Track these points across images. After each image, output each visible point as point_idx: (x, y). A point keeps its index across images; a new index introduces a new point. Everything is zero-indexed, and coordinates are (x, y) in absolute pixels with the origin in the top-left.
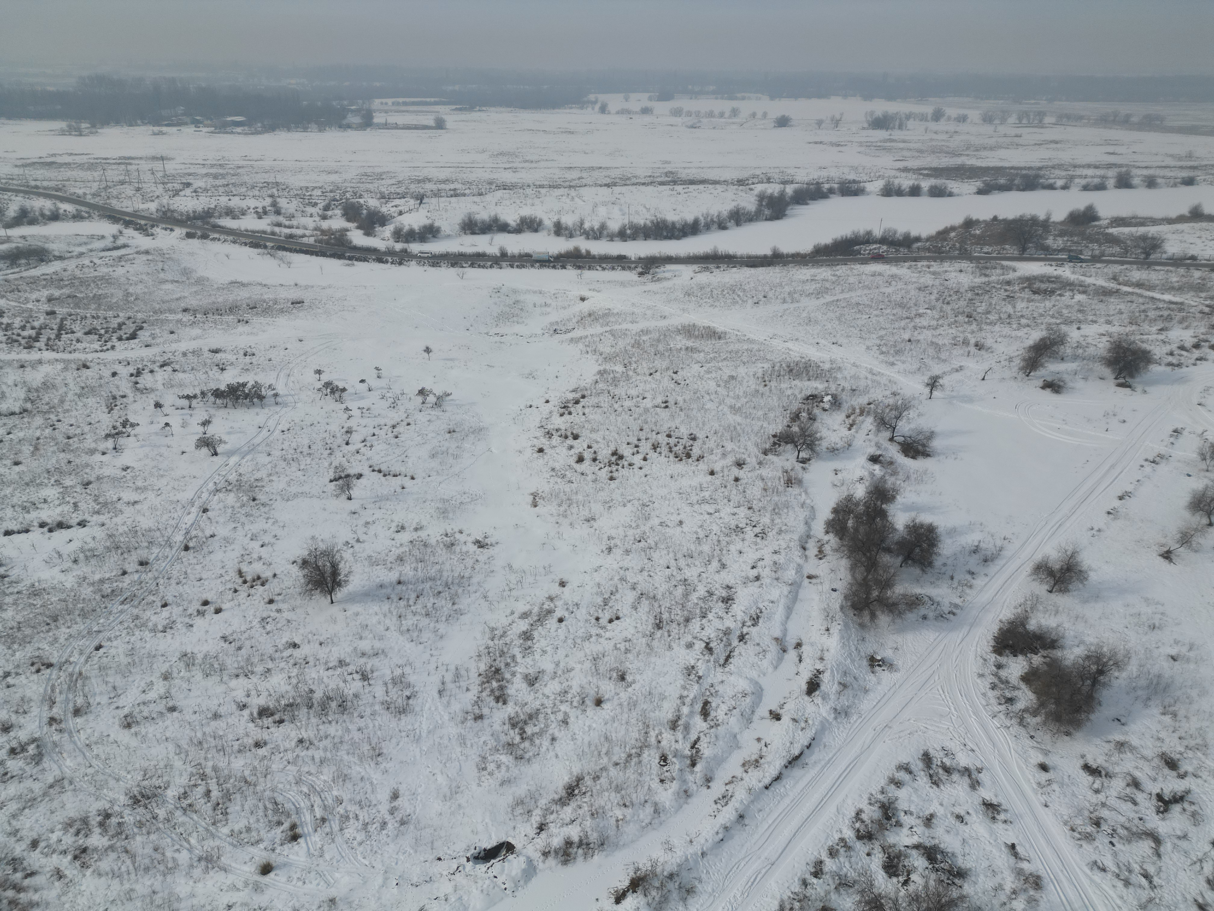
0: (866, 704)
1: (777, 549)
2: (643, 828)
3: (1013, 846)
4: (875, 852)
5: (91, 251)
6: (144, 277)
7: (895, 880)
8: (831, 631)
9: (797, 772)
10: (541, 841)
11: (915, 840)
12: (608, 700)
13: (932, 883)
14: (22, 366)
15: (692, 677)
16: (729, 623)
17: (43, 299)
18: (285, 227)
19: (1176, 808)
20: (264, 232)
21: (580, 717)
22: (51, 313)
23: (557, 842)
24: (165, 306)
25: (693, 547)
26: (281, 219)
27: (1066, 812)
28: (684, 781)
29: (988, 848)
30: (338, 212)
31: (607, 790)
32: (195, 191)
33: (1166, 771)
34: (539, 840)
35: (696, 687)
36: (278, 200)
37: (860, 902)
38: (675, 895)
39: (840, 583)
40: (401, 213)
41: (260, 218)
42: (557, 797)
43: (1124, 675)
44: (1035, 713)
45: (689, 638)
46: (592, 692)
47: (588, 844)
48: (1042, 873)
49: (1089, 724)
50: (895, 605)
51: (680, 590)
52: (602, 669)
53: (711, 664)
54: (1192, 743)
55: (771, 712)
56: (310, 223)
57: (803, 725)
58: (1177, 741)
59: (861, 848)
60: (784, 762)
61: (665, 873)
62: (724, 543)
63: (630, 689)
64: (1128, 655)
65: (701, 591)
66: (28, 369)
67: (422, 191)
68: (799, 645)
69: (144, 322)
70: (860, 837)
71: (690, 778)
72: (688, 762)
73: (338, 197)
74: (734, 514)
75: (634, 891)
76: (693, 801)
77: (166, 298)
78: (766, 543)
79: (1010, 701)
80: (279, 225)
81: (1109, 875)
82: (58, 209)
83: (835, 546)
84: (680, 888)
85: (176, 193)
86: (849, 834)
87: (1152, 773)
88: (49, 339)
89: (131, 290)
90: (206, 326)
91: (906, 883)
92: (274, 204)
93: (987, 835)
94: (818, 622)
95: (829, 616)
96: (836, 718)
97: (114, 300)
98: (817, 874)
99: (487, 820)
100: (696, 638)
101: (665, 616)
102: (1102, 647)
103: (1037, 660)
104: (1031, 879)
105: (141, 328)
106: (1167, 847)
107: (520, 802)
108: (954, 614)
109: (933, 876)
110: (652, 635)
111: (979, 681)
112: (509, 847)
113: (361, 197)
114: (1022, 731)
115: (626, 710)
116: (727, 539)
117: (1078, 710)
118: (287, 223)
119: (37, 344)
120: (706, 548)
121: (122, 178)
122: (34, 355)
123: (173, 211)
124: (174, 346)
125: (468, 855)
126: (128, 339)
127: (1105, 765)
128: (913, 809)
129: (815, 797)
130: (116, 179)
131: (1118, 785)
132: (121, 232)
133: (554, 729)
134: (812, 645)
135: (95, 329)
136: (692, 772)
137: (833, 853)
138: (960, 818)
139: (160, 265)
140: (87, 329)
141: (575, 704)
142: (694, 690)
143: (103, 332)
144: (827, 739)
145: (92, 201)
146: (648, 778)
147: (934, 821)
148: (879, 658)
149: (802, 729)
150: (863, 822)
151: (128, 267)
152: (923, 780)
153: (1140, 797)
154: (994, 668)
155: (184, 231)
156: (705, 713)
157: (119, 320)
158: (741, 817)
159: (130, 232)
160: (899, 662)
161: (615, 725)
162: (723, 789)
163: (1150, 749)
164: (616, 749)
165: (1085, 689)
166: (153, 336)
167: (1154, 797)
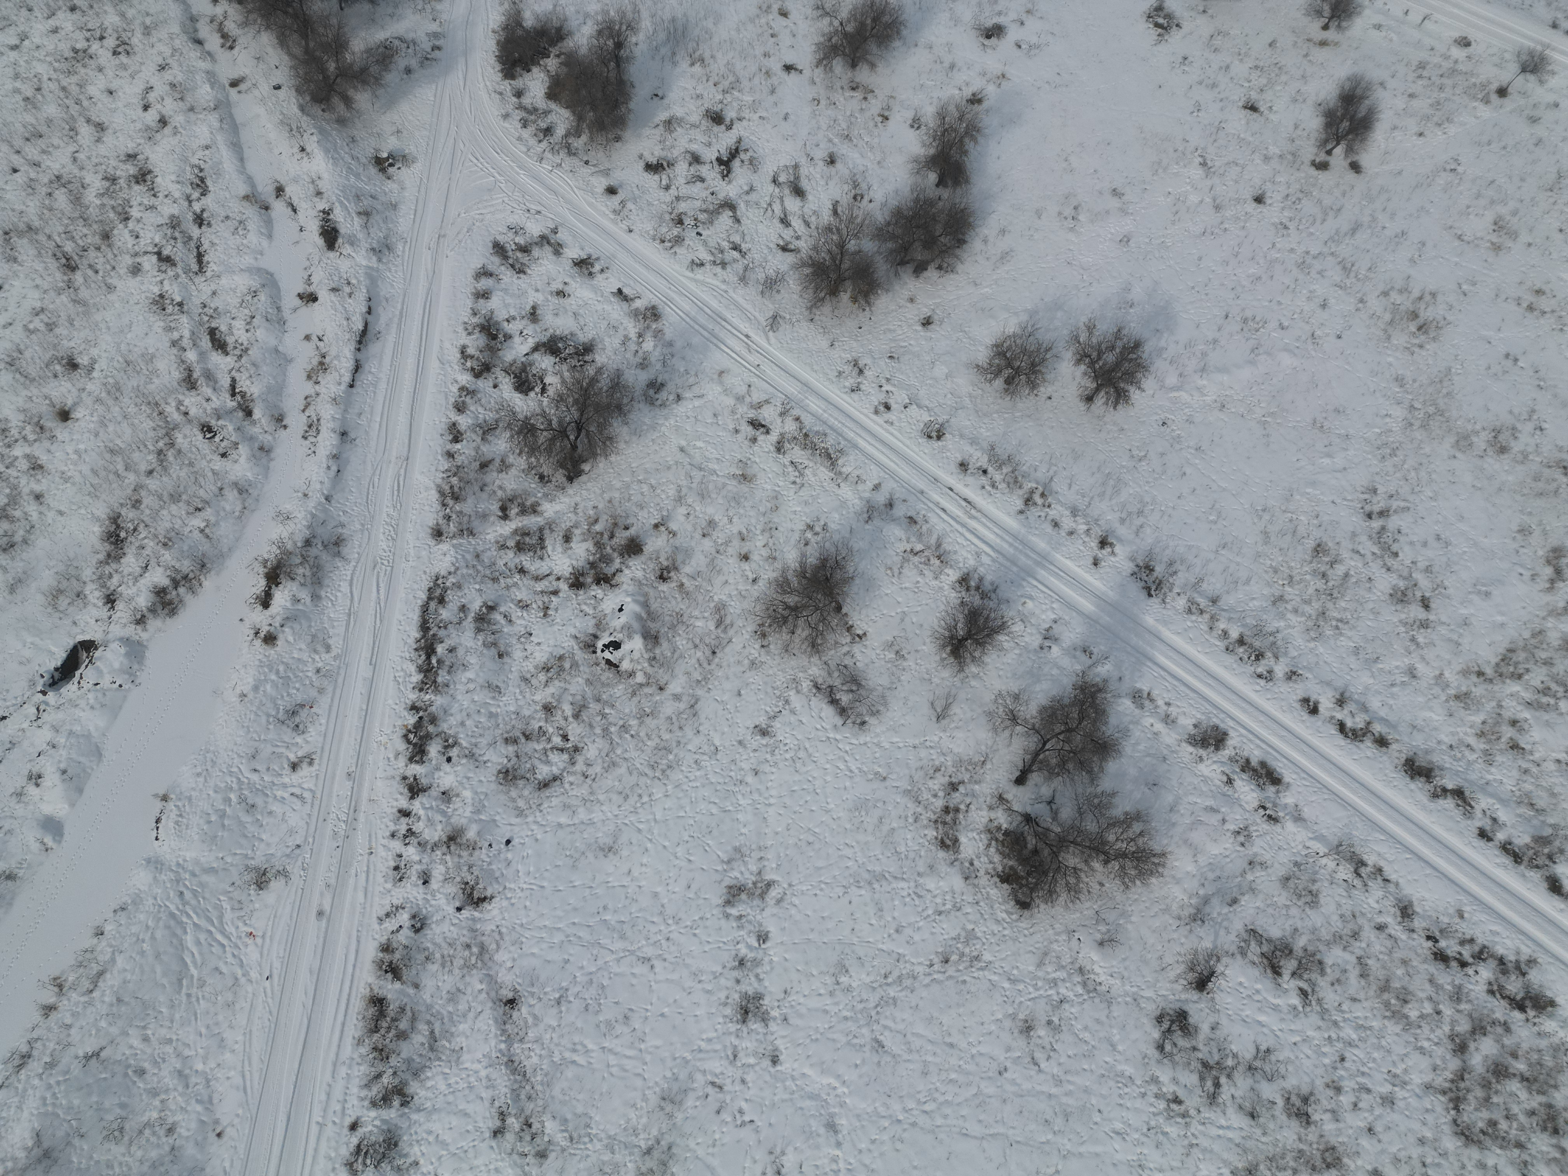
0: (403, 223)
1: (160, 61)
2: (240, 517)
3: (620, 291)
4: (500, 379)
7: (532, 394)
8: (308, 149)
9: (373, 348)
10: (122, 612)
11: (531, 343)
12: (75, 404)
13: (567, 374)
15: (170, 309)
16: (168, 209)
19: (736, 163)
21: (53, 448)
23: (143, 600)
25: (29, 118)
27: (649, 227)
28: (252, 439)
29: (599, 307)
31: (162, 508)
33: (716, 129)
34: (118, 614)
35: (184, 319)
37: (512, 436)
38: (325, 556)
39: (278, 72)
42: (101, 557)
43: (641, 36)
44: (578, 134)
45: (128, 260)
46: (44, 408)
47: (185, 577)
48: (655, 301)
49: (631, 116)
50: (364, 70)
51: (61, 198)
52: (33, 371)
53: (183, 277)
54: (726, 84)
55: (300, 296)
57: (347, 290)
58: (713, 89)
59: (484, 384)
60: (352, 346)
61: (299, 544)
62: (74, 89)
63: (95, 374)
64: (636, 11)
65: (95, 183)
68: (280, 191)
70: (477, 375)
71: (256, 430)
72: (241, 414)
74: (55, 31)
75: (277, 584)
76: (278, 452)
78: (138, 58)
79: (548, 131)
81: (708, 266)
83: (240, 18)
84: (325, 547)
86: (465, 379)
87: (705, 139)
91: (544, 390)
93: (592, 295)
94: (285, 146)
95: (294, 131)
96: (380, 260)
98: (456, 439)
99: (29, 639)
100: (136, 254)
101: (69, 247)
102: (608, 12)
103: (552, 63)
104: (649, 314)
106: (742, 207)
107: (56, 594)
108: (439, 48)
109: (565, 367)
110: (69, 285)
111: (506, 125)
112: (88, 646)
114: (575, 161)
115: (111, 402)
116: (74, 79)
117: (616, 105)
120: (51, 110)
125: (39, 688)
127: (663, 154)
128: (513, 313)
129: (410, 362)
131: (682, 169)
133: (27, 485)
134: (295, 180)
136: (254, 423)
137: (460, 408)
138: (561, 294)
141: (31, 437)
142: (185, 326)
144: (384, 290)
146: (204, 463)
147: (538, 312)
148: (385, 155)
149: (350, 295)
150: (472, 357)
152: (507, 276)
153: (705, 171)
154: (514, 99)
156: (220, 345)
158: (344, 434)
160: (410, 149)
161: (111, 428)
162: (303, 419)
163: (693, 112)
164: (136, 456)
165: (613, 75)
167: (715, 163)
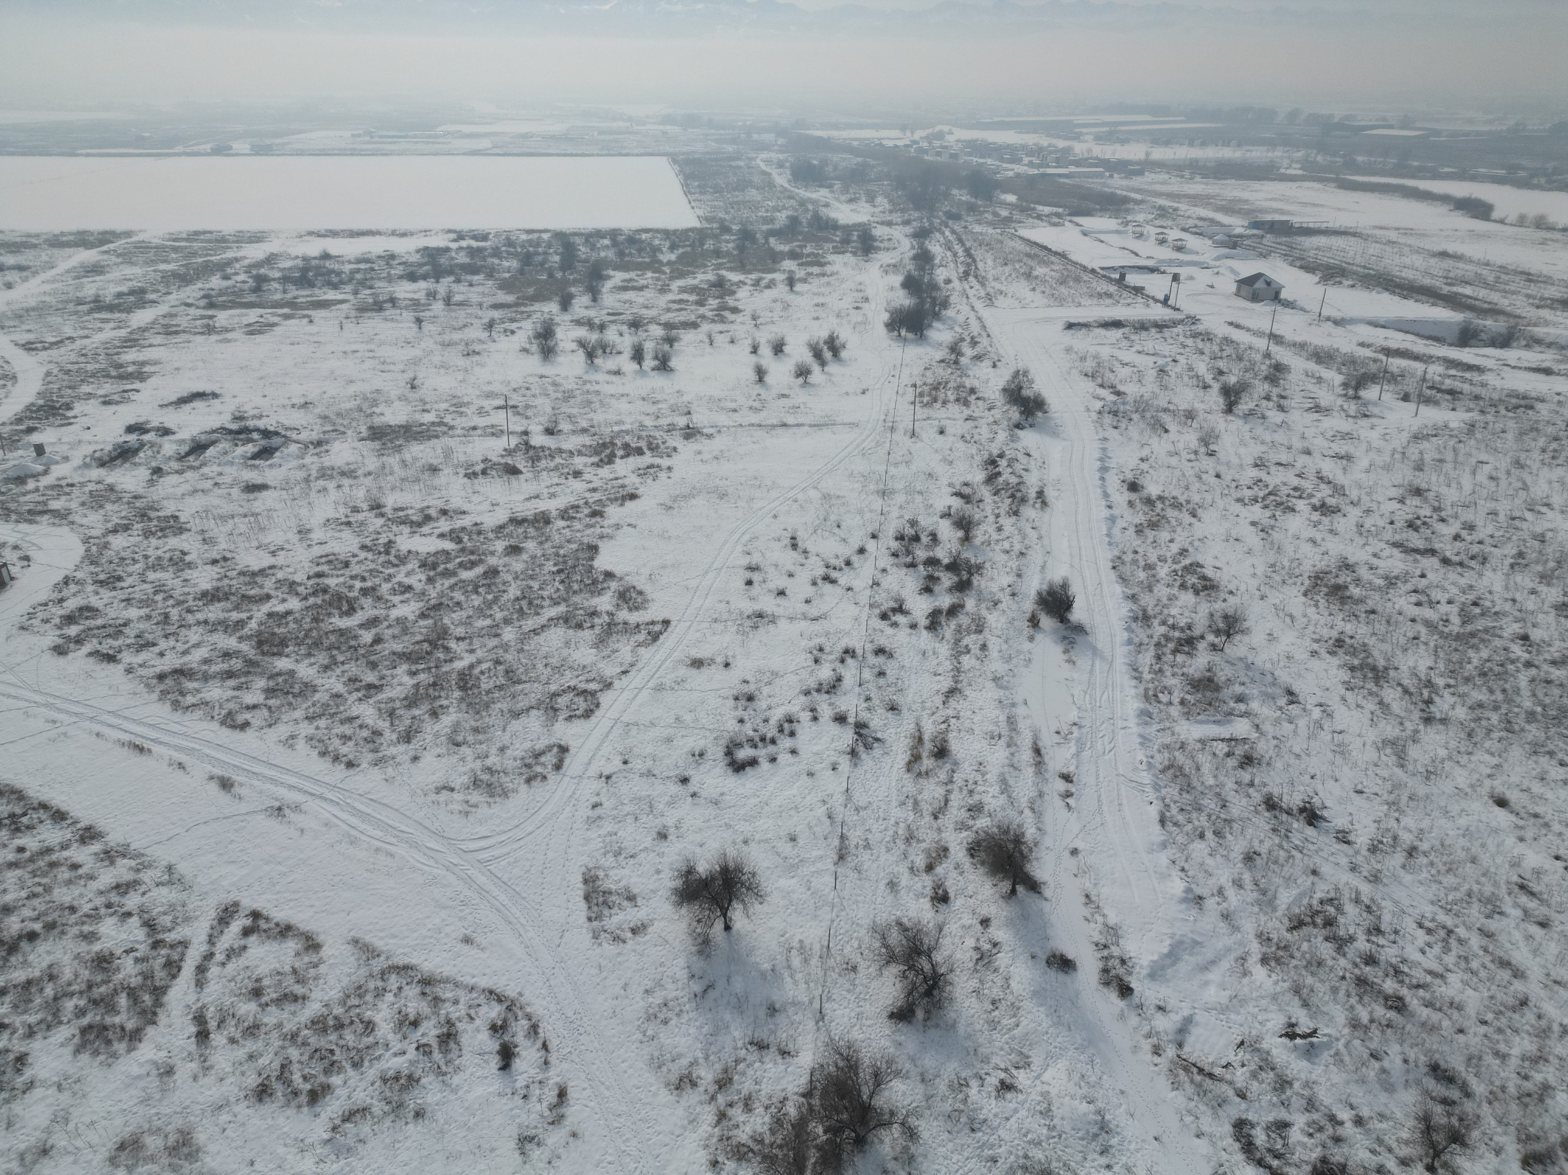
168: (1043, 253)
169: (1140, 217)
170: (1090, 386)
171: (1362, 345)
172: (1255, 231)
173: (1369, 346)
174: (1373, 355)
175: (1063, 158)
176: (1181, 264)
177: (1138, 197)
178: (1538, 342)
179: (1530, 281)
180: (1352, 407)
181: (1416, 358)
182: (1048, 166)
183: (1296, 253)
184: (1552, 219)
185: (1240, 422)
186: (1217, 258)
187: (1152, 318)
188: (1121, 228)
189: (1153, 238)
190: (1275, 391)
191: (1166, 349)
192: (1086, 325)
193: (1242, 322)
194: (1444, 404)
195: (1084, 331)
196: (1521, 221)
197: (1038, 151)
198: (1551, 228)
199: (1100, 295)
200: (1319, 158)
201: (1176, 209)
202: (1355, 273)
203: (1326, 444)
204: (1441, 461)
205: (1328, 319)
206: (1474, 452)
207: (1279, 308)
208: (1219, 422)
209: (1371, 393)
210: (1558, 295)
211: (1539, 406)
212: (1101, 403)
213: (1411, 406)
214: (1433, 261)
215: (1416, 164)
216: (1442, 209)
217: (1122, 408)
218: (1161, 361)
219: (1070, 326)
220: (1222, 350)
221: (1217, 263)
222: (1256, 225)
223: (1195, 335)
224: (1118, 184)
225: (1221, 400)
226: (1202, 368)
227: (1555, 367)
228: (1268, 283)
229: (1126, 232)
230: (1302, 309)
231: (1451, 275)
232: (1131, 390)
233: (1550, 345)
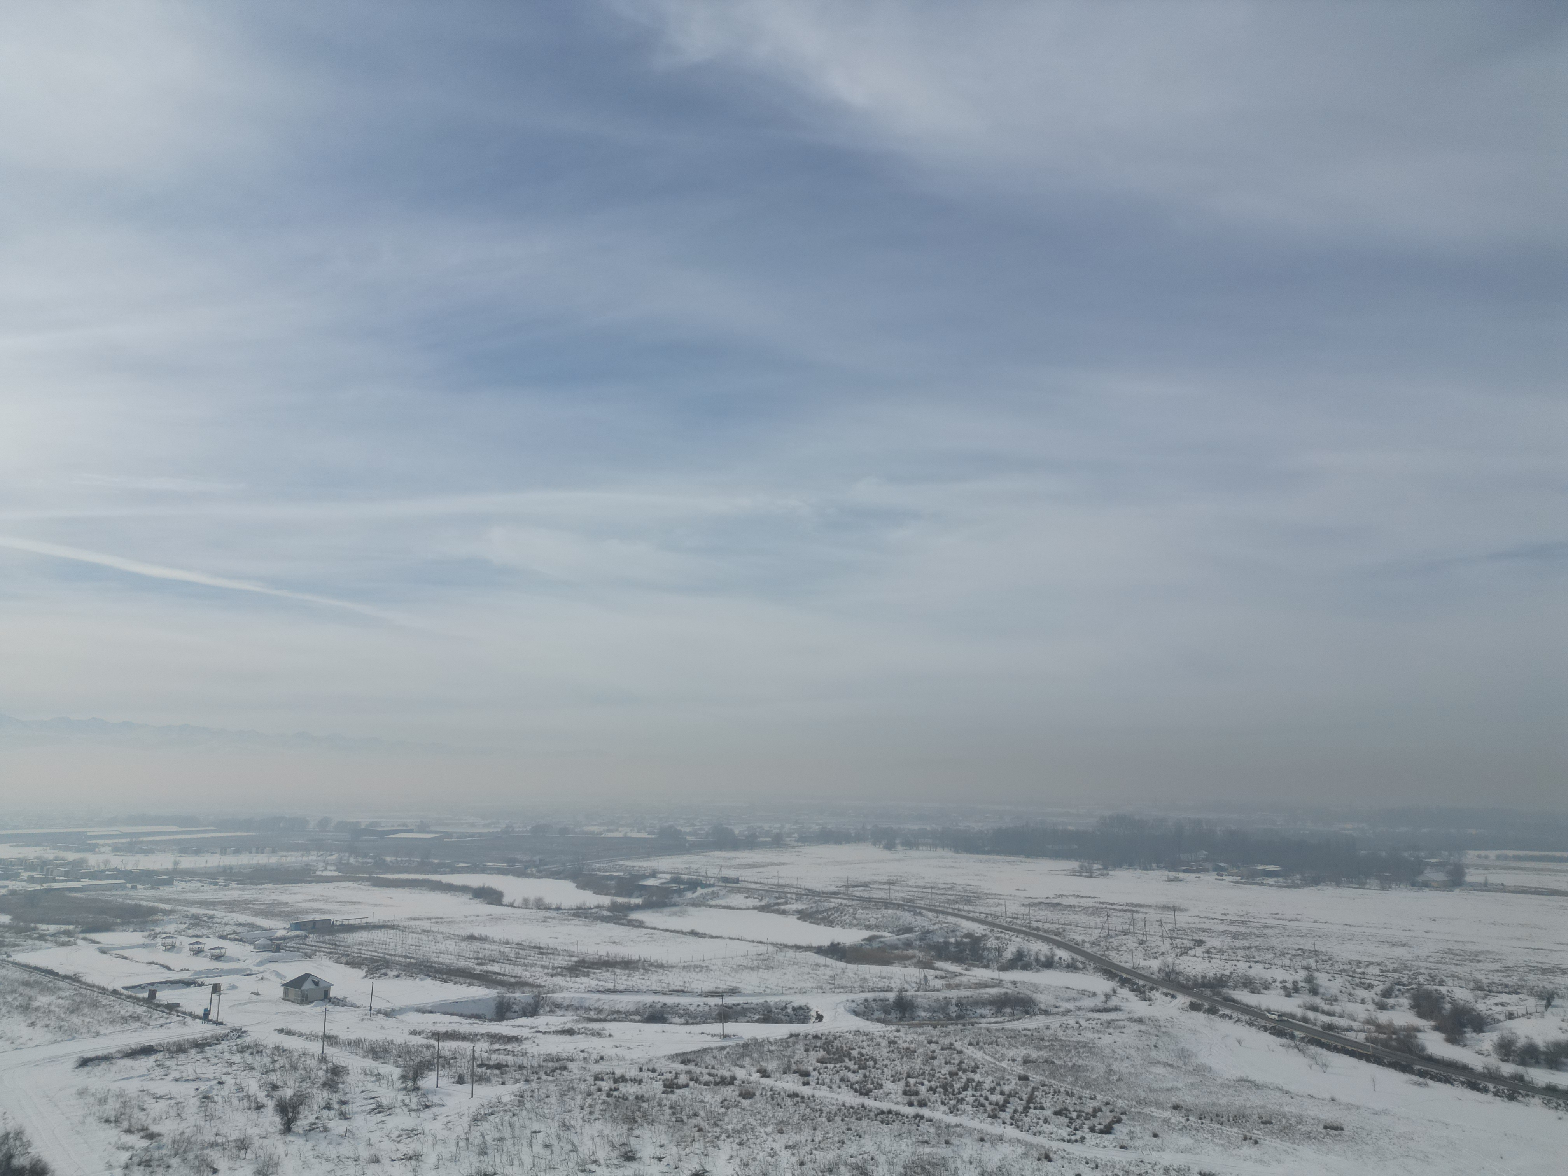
5: (1079, 1009)
6: (1132, 1052)
14: (982, 1140)
17: (1019, 1059)
18: (1324, 1012)
20: (1293, 1016)
22: (1024, 1078)
24: (1152, 1096)
26: (1318, 1001)
30: (1405, 1001)
32: (1208, 952)
36: (1316, 974)
40: (1511, 1016)
41: (1288, 996)
56: (1360, 1012)
66: (987, 1144)
67: (1550, 987)
69: (1124, 1113)
73: (1405, 980)
77: (1155, 1085)
80: (1314, 1009)
82: (1053, 955)
85: (1185, 951)
88: (1015, 1111)
89: (1114, 1067)
90: (1200, 1136)
92: (1310, 980)
97: (1094, 1077)
105: (1119, 1121)
113: (1441, 983)
118: (1326, 1008)
119: (1002, 1115)
121: (1126, 927)
122: (996, 1129)
123: (1177, 973)
124: (1155, 1156)
126: (1102, 1132)
130: (1120, 928)
132: (1114, 991)
135: (1066, 1109)
139: (1154, 1039)
140: (1058, 1108)
143: (1074, 1115)
145: (1089, 951)
151: (1116, 1036)
155: (1188, 1000)
157: (1095, 1104)
159: (1124, 992)
166: (1132, 1135)
168: (48, 978)
169: (171, 928)
170: (112, 1134)
171: (414, 1033)
172: (298, 933)
173: (420, 1033)
174: (425, 1042)
175: (73, 871)
176: (221, 973)
177: (168, 907)
178: (559, 1006)
179: (542, 953)
180: (413, 1100)
181: (464, 1038)
182: (54, 881)
183: (341, 950)
184: (548, 900)
185: (300, 1141)
186: (261, 963)
187: (191, 1037)
188: (147, 941)
189: (188, 948)
190: (335, 1097)
191: (209, 1071)
192: (107, 1058)
193: (293, 1027)
194: (495, 1080)
195: (104, 1065)
196: (526, 904)
197: (43, 864)
198: (548, 908)
199: (124, 1020)
200: (352, 860)
201: (211, 917)
202: (399, 963)
203: (393, 1146)
204: (501, 1139)
205: (379, 1012)
206: (528, 1123)
207: (330, 1007)
208: (277, 1146)
209: (428, 1081)
210: (564, 964)
211: (571, 1065)
212: (127, 1155)
213: (466, 1088)
214: (464, 945)
215: (436, 861)
216: (465, 898)
217: (156, 1154)
218: (203, 1087)
219: (85, 1062)
220: (274, 1062)
221: (261, 969)
222: (298, 926)
223: (242, 1050)
224: (143, 895)
225: (277, 1120)
226: (253, 1086)
227: (576, 1027)
228: (316, 983)
229: (155, 945)
230: (353, 1005)
231: (480, 955)
232: (168, 1128)
233: (568, 1008)
